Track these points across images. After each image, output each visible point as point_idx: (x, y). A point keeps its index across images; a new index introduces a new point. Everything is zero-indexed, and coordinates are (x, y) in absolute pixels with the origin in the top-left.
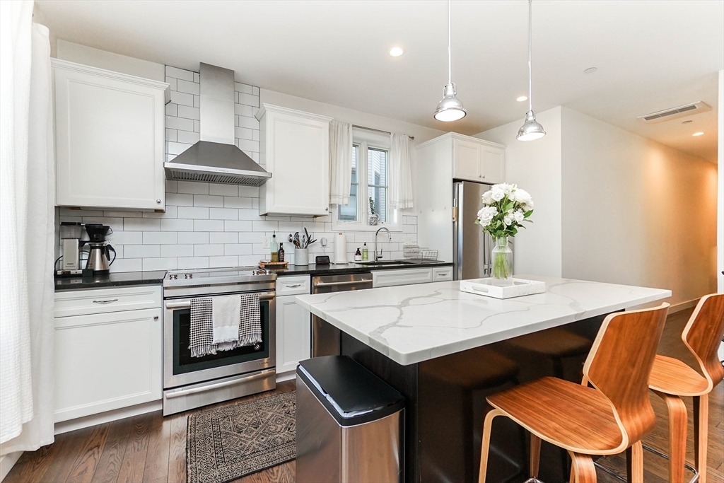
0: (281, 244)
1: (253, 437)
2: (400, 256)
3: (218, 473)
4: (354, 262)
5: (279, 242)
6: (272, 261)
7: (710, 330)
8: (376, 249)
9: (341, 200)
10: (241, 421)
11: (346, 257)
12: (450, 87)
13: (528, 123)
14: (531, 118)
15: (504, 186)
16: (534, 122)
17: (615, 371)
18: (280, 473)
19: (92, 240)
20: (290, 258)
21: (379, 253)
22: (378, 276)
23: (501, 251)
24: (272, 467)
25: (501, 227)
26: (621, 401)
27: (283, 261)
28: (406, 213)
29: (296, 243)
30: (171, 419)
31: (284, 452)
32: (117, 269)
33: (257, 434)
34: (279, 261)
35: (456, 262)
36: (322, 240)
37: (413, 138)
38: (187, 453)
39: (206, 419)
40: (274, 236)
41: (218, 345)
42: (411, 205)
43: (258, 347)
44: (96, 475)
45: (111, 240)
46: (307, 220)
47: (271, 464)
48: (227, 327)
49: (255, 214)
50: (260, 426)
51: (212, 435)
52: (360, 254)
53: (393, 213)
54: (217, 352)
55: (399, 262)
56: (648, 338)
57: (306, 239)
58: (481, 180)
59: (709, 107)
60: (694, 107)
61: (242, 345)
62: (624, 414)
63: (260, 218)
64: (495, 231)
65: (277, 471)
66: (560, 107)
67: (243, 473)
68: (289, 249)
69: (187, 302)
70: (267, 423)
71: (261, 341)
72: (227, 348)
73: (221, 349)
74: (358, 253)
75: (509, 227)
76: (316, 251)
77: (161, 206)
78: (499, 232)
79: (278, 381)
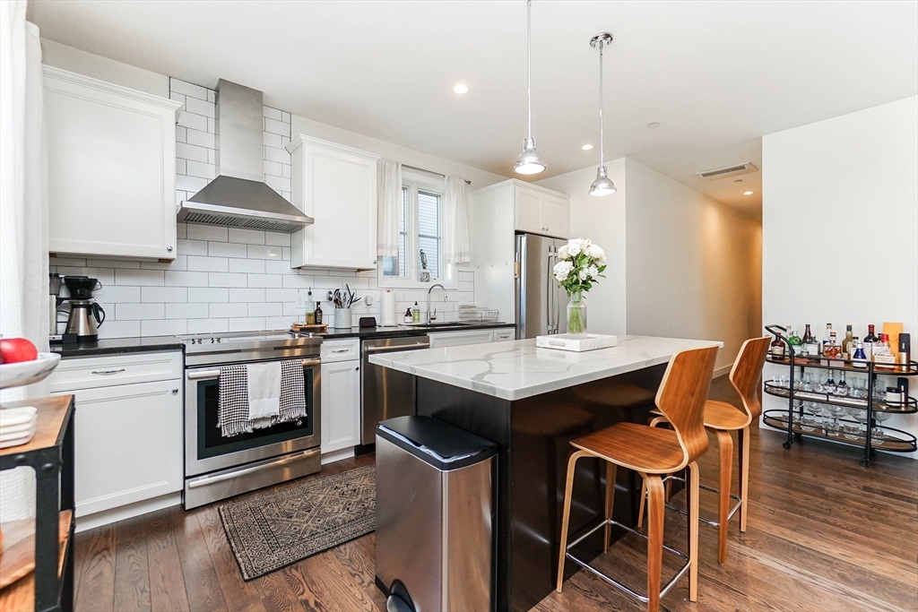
0: (319, 303)
1: (307, 522)
2: (454, 318)
3: (276, 558)
4: (405, 323)
5: (316, 300)
6: (308, 324)
7: (749, 370)
8: (429, 309)
9: (389, 252)
10: (288, 506)
11: (395, 318)
12: (530, 141)
13: (600, 179)
14: (602, 174)
15: (579, 241)
16: (605, 179)
17: (679, 399)
18: (348, 551)
19: (73, 296)
20: (328, 320)
21: (432, 314)
22: (435, 339)
23: (576, 306)
24: (338, 546)
25: (577, 282)
26: (683, 426)
27: (321, 323)
28: (462, 269)
29: (338, 303)
30: (196, 512)
31: (349, 531)
32: (108, 333)
33: (311, 517)
34: (316, 323)
35: (518, 323)
36: (366, 298)
37: (469, 183)
38: (230, 543)
39: (243, 508)
40: (310, 293)
41: (256, 420)
42: (467, 259)
43: (300, 423)
44: (118, 577)
45: (98, 297)
46: (350, 274)
47: (336, 543)
48: (265, 399)
49: (286, 267)
50: (313, 509)
51: (256, 523)
52: (411, 315)
53: (446, 268)
54: (254, 429)
55: (455, 324)
56: (703, 372)
57: (348, 298)
58: (544, 234)
59: (755, 168)
60: (743, 167)
61: (282, 421)
62: (685, 437)
63: (292, 272)
64: (571, 286)
65: (345, 549)
66: (624, 158)
67: (306, 555)
68: (328, 309)
69: (215, 372)
70: (320, 505)
71: (306, 415)
72: (264, 425)
73: (257, 426)
74: (408, 314)
75: (584, 282)
76: (360, 311)
77: (172, 255)
78: (574, 287)
79: (324, 462)
